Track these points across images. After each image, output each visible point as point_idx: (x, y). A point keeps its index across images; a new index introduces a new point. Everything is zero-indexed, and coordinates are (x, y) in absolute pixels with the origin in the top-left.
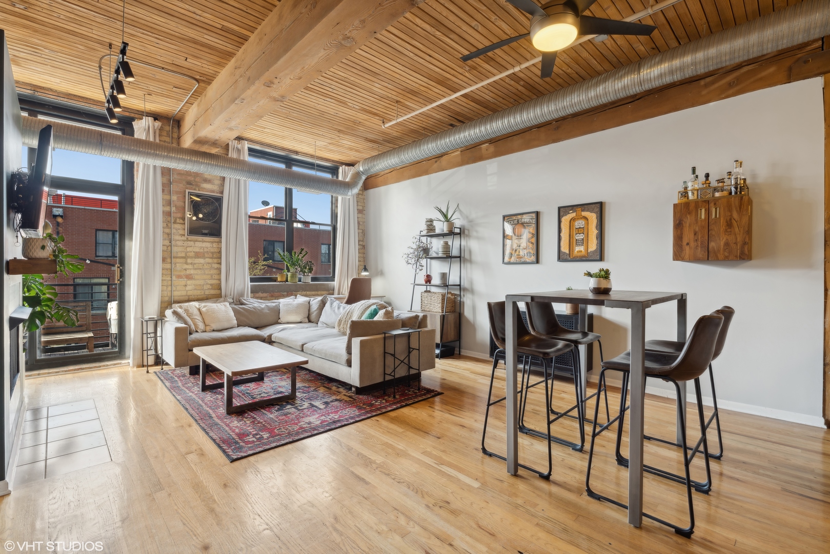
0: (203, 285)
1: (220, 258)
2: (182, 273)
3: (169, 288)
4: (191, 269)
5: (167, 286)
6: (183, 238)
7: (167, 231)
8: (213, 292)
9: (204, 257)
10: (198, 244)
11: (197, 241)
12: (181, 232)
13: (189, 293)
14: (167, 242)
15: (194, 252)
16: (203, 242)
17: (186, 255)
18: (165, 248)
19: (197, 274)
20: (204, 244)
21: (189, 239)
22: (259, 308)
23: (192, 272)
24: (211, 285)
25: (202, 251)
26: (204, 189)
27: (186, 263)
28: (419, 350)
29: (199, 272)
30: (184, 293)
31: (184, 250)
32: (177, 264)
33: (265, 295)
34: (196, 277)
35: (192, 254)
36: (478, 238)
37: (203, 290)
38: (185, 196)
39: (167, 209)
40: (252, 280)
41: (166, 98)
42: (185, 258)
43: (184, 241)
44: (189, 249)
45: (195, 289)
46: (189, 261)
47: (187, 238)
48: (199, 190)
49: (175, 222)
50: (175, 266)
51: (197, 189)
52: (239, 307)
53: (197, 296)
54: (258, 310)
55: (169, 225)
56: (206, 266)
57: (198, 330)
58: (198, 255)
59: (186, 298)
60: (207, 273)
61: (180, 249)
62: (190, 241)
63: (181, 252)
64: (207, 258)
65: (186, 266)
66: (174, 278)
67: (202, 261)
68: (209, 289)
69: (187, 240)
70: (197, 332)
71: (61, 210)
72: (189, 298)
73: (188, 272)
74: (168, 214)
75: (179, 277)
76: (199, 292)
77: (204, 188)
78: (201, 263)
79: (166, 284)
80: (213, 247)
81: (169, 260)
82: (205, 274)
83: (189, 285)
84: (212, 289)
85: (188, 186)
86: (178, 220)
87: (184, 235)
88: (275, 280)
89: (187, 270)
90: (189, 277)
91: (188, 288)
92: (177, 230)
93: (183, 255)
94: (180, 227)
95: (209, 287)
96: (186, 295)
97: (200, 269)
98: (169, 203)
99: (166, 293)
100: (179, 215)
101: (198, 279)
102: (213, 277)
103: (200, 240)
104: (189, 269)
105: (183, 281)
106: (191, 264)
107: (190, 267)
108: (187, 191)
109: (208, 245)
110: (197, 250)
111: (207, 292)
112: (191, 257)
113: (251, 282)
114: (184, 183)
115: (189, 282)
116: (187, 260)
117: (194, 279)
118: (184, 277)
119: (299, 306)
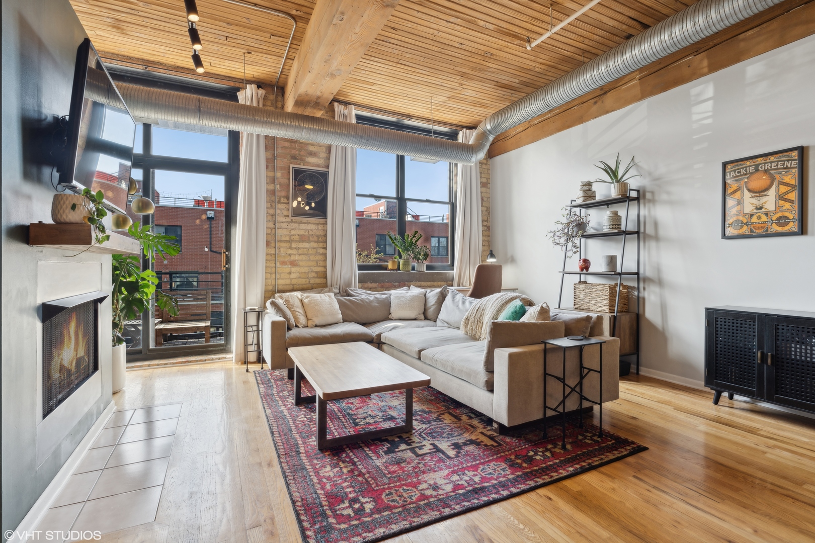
0: (308, 273)
1: (326, 242)
2: (286, 260)
3: (273, 276)
4: (295, 254)
5: (271, 273)
6: (288, 220)
7: (272, 211)
8: (318, 281)
9: (309, 241)
10: (303, 226)
11: (301, 223)
12: (286, 213)
13: (294, 282)
14: (271, 225)
15: (298, 235)
16: (308, 223)
17: (290, 238)
18: (269, 231)
19: (302, 261)
20: (310, 226)
21: (294, 221)
22: (367, 301)
23: (297, 258)
24: (316, 272)
25: (307, 234)
26: (309, 164)
27: (291, 248)
28: (600, 372)
29: (304, 257)
30: (288, 282)
31: (288, 233)
32: (282, 249)
33: (374, 285)
34: (301, 263)
35: (297, 238)
36: (670, 203)
37: (307, 278)
38: (289, 172)
39: (271, 187)
40: (361, 268)
41: (265, 56)
42: (290, 241)
43: (288, 222)
44: (293, 232)
45: (300, 277)
46: (294, 245)
47: (292, 220)
48: (304, 165)
49: (279, 202)
50: (280, 252)
51: (302, 164)
52: (345, 299)
53: (302, 284)
54: (366, 302)
55: (273, 205)
56: (311, 252)
57: (299, 325)
58: (302, 239)
59: (291, 287)
60: (312, 259)
61: (285, 232)
62: (295, 222)
63: (286, 235)
64: (312, 242)
65: (290, 252)
66: (278, 264)
67: (306, 245)
68: (314, 277)
69: (292, 222)
70: (297, 326)
71: (213, 212)
72: (293, 288)
73: (292, 258)
74: (271, 193)
75: (283, 263)
76: (304, 280)
77: (309, 163)
78: (306, 248)
79: (269, 271)
80: (318, 229)
81: (273, 245)
82: (310, 260)
83: (294, 273)
84: (317, 277)
85: (292, 160)
86: (282, 199)
87: (288, 216)
88: (386, 268)
89: (292, 256)
90: (293, 264)
91: (293, 276)
92: (281, 210)
93: (287, 238)
94: (284, 208)
95: (314, 275)
96: (291, 284)
97: (305, 254)
98: (273, 180)
99: (270, 281)
100: (283, 194)
101: (303, 266)
102: (319, 264)
103: (304, 221)
104: (293, 254)
105: (287, 268)
106: (296, 248)
107: (294, 252)
108: (292, 166)
109: (313, 227)
110: (302, 233)
111: (312, 281)
112: (296, 241)
113: (359, 270)
114: (289, 157)
115: (294, 269)
116: (291, 244)
117: (299, 266)
118: (288, 263)
119: (414, 298)
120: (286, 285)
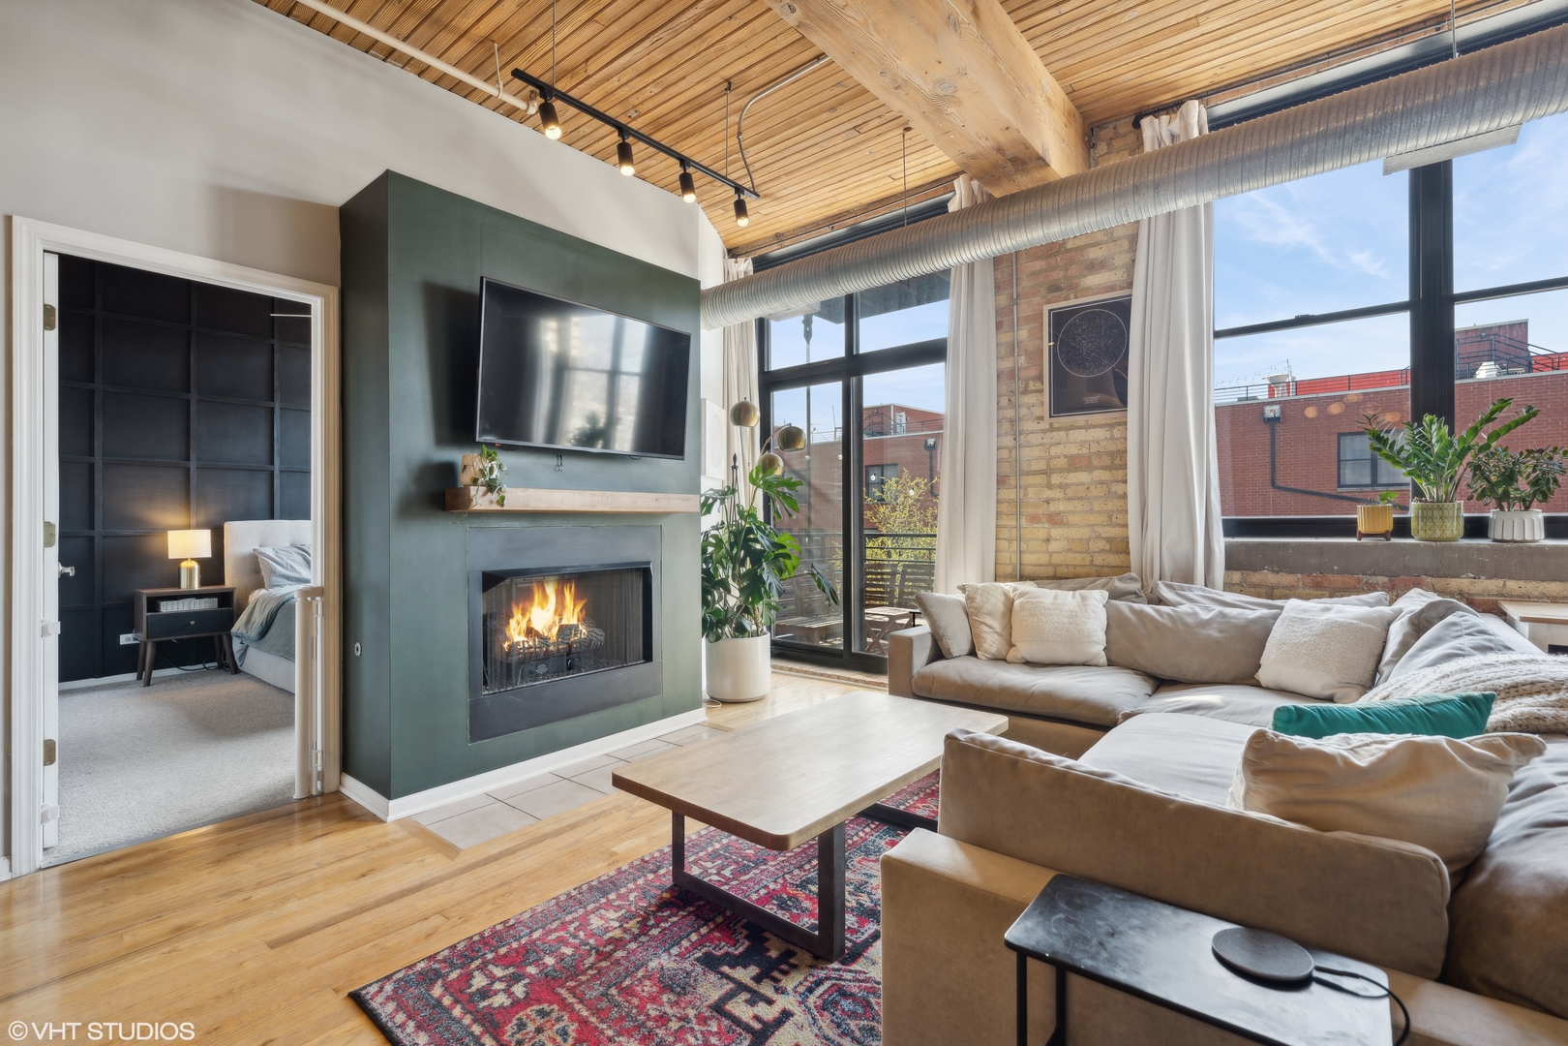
0: (1089, 540)
1: (1124, 467)
2: (1039, 511)
3: (1014, 546)
4: (1059, 500)
5: (1010, 541)
6: (1044, 425)
7: (1009, 413)
8: (1113, 559)
9: (1090, 468)
10: (1078, 435)
11: (1072, 428)
12: (1037, 412)
13: (1057, 559)
14: (1008, 441)
15: (1065, 457)
16: (1087, 427)
17: (1048, 463)
18: (1005, 454)
19: (1073, 513)
20: (1086, 432)
21: (1055, 426)
23: (1061, 506)
24: (1109, 540)
25: (1085, 451)
26: (1088, 290)
27: (1050, 486)
29: (1078, 505)
30: (1044, 559)
31: (1043, 454)
32: (1030, 490)
33: (1286, 579)
34: (1072, 519)
35: (1062, 462)
37: (1087, 552)
39: (1007, 364)
40: (1233, 528)
42: (1047, 472)
43: (1044, 431)
44: (1054, 451)
45: (1069, 550)
46: (1056, 479)
47: (1051, 424)
48: (1076, 297)
49: (1026, 391)
50: (1026, 495)
51: (1072, 296)
53: (1075, 566)
55: (1013, 399)
56: (1094, 492)
57: (979, 653)
58: (1075, 464)
59: (1050, 571)
60: (1096, 508)
61: (1037, 452)
62: (1058, 429)
63: (1038, 459)
64: (1097, 468)
65: (1048, 494)
66: (1024, 522)
67: (1084, 477)
68: (1102, 551)
69: (1052, 429)
71: (1277, 408)
72: (1055, 572)
73: (1053, 508)
74: (1006, 376)
75: (1034, 519)
76: (1079, 557)
77: (1089, 288)
78: (1082, 484)
79: (1007, 536)
80: (1112, 438)
81: (1012, 481)
82: (1092, 511)
83: (1056, 540)
84: (1110, 551)
85: (1051, 295)
86: (1031, 383)
87: (1042, 418)
88: (1348, 528)
89: (1052, 503)
90: (1055, 520)
91: (1054, 546)
92: (1029, 408)
93: (1042, 465)
94: (1035, 401)
95: (1102, 545)
96: (1050, 565)
97: (1081, 498)
98: (1012, 349)
99: (1008, 555)
100: (1033, 372)
101: (1075, 526)
102: (1114, 519)
103: (1079, 424)
104: (1053, 500)
105: (1041, 531)
106: (1060, 486)
107: (1057, 494)
108: (1046, 308)
109: (1101, 434)
110: (1074, 450)
111: (1099, 560)
112: (1061, 471)
113: (1227, 534)
114: (1043, 291)
115: (1055, 532)
116: (1049, 477)
117: (1067, 525)
118: (1043, 520)
120: (1041, 565)
